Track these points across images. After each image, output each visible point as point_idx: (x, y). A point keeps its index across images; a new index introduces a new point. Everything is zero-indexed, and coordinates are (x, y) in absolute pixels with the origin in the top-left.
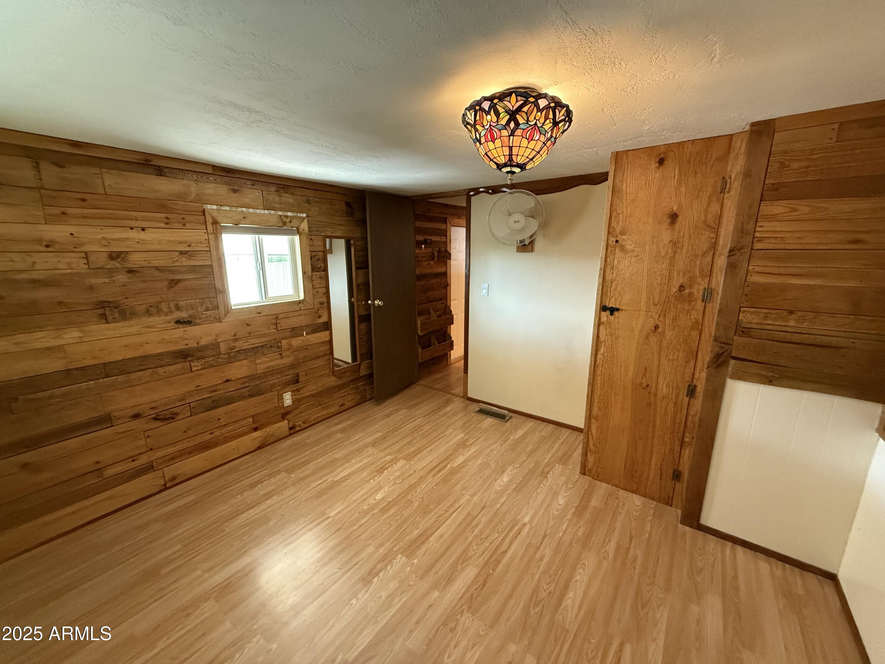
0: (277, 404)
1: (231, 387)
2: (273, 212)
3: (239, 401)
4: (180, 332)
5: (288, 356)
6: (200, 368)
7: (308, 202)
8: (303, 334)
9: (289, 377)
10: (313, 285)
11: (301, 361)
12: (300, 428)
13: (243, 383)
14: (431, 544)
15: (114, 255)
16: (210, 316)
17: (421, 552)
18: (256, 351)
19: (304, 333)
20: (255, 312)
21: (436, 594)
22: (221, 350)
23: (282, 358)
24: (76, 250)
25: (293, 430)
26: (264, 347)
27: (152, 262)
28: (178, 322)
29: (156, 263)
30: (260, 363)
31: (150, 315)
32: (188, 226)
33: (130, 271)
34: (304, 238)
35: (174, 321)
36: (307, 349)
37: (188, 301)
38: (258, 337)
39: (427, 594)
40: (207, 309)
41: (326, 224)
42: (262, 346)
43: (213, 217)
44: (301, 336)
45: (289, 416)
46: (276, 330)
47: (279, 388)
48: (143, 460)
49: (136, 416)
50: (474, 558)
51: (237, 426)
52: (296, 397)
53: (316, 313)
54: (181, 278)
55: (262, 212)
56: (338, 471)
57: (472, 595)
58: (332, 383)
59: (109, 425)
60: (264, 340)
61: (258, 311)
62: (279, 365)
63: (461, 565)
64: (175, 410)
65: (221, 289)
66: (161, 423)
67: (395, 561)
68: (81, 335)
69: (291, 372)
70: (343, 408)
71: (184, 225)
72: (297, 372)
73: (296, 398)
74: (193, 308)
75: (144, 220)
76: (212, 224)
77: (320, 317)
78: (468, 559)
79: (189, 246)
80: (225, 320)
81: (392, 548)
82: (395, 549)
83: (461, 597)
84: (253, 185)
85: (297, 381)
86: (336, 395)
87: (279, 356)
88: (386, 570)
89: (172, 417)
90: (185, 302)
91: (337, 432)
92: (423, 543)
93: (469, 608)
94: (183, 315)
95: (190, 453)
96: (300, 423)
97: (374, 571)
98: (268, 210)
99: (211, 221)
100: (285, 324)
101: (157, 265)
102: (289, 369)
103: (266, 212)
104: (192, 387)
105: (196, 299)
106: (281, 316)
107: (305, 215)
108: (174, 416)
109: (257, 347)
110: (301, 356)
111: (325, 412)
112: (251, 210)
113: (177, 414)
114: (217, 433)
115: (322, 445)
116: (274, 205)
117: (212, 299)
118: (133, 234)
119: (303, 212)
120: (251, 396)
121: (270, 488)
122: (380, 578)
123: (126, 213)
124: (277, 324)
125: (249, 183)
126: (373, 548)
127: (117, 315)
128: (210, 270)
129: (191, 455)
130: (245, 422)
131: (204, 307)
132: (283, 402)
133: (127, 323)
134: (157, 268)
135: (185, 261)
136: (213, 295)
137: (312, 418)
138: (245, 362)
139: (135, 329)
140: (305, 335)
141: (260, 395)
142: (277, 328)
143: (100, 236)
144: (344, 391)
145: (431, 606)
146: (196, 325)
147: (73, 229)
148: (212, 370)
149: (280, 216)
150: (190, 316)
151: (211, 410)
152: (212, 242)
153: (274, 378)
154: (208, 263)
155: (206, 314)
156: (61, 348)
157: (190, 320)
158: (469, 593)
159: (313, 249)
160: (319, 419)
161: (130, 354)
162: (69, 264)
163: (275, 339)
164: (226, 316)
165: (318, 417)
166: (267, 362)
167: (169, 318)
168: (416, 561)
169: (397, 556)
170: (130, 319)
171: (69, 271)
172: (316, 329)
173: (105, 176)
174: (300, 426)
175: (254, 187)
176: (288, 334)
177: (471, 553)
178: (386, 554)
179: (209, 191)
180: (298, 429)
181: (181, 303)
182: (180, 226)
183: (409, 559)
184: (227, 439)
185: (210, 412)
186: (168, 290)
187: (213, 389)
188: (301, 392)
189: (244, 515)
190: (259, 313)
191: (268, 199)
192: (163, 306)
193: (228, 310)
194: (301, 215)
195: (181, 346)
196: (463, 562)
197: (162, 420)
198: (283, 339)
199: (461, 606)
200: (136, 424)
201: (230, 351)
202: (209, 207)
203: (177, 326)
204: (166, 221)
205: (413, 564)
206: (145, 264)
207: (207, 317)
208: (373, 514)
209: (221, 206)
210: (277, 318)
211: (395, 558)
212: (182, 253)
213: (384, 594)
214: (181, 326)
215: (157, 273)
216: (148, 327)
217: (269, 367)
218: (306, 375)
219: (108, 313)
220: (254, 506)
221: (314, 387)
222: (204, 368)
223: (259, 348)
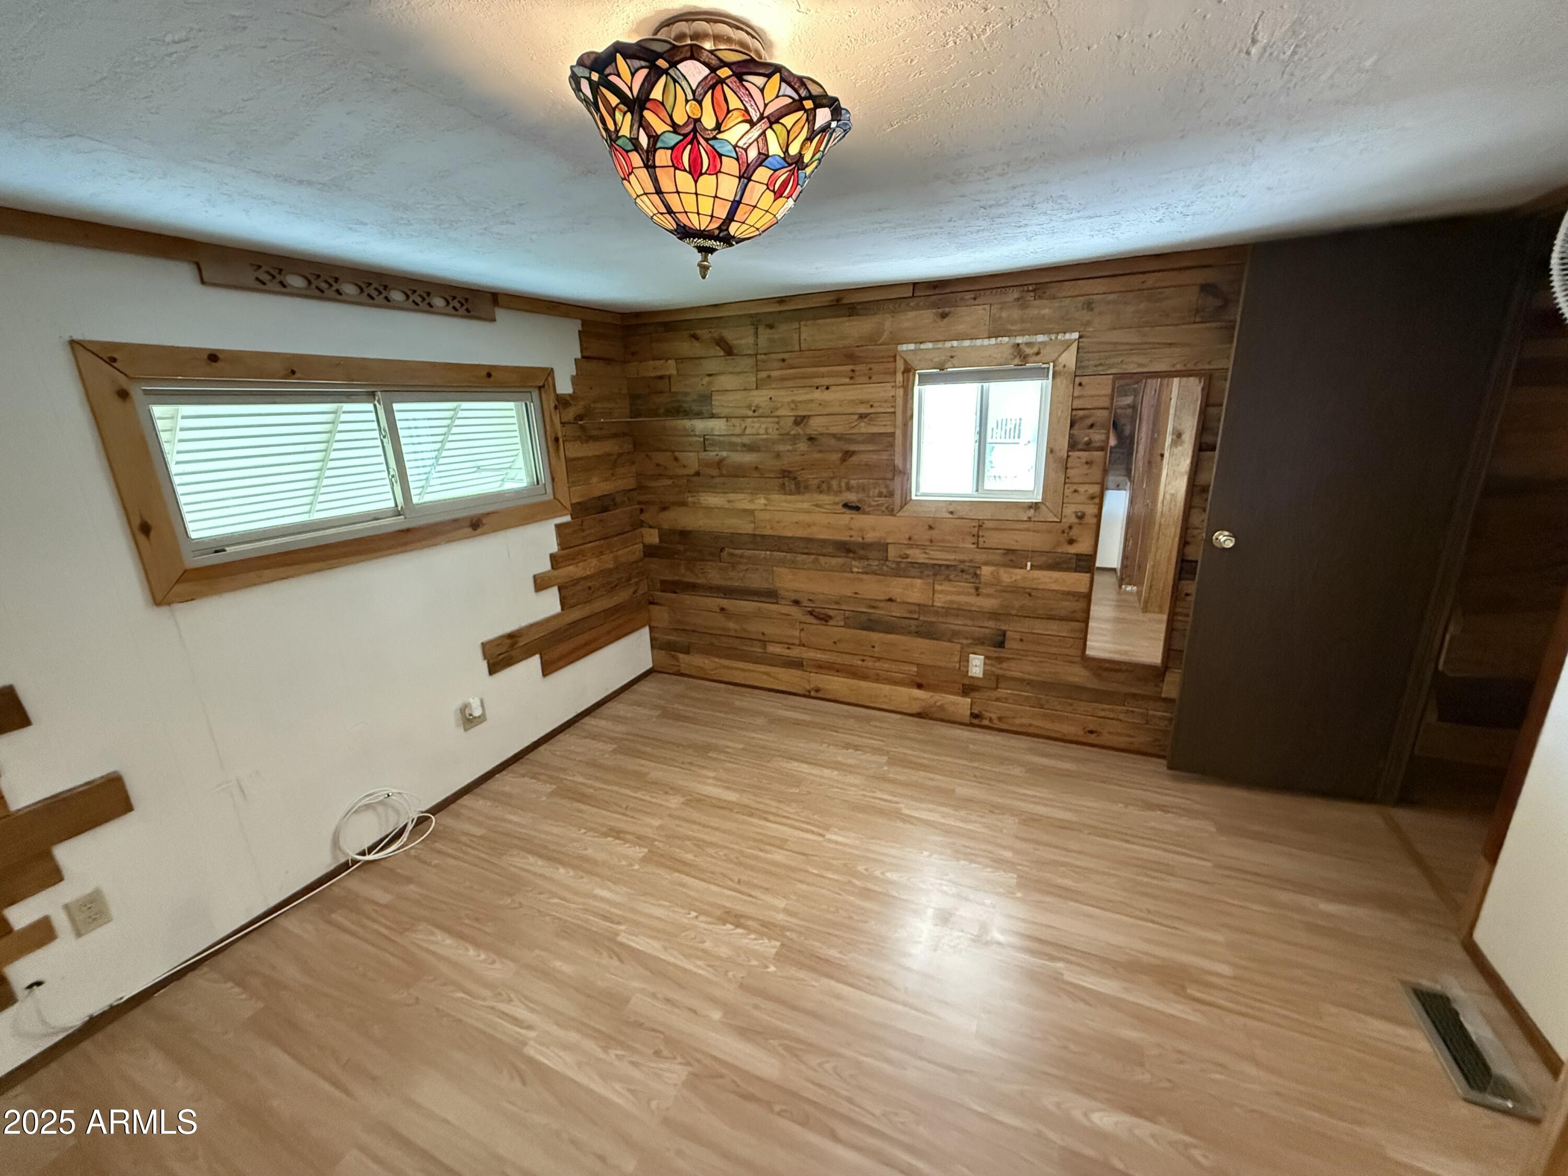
0: (957, 665)
1: (896, 611)
2: (1006, 339)
3: (903, 634)
4: (847, 517)
5: (988, 596)
6: (860, 570)
7: (1089, 306)
8: (1026, 565)
9: (988, 631)
10: (1066, 477)
11: (1014, 612)
12: (990, 725)
13: (911, 612)
14: (814, 983)
15: (799, 419)
16: (882, 505)
17: (793, 971)
18: (937, 571)
19: (1029, 564)
20: (944, 510)
21: (717, 1015)
22: (889, 555)
23: (978, 595)
24: (773, 414)
25: (976, 721)
26: (952, 569)
27: (830, 428)
28: (846, 506)
29: (834, 430)
30: (941, 592)
31: (821, 492)
32: (874, 378)
33: (811, 439)
34: (1063, 382)
35: (842, 503)
36: (1030, 595)
37: (860, 481)
38: (945, 549)
39: (713, 1000)
40: (880, 495)
41: (1126, 347)
42: (948, 567)
43: (905, 361)
44: (1021, 568)
45: (976, 695)
46: (975, 546)
47: (965, 641)
48: (796, 652)
49: (796, 603)
50: (803, 1067)
51: (894, 667)
52: (993, 669)
53: (1063, 532)
54: (857, 449)
55: (986, 342)
56: (923, 805)
57: (721, 1076)
58: (1077, 679)
59: (775, 601)
60: (952, 557)
61: (951, 510)
62: (972, 605)
63: (780, 1045)
64: (831, 613)
65: (901, 468)
66: (814, 621)
67: (766, 941)
68: (766, 502)
69: (991, 624)
70: (1092, 738)
71: (870, 378)
72: (1003, 628)
73: (993, 672)
74: (864, 490)
75: (830, 375)
76: (903, 373)
77: (1071, 542)
78: (796, 1056)
79: (872, 406)
80: (900, 514)
81: (789, 930)
82: (788, 934)
83: (715, 1058)
84: (975, 299)
85: (1001, 645)
86: (1083, 706)
87: (973, 591)
88: (748, 934)
89: (825, 619)
90: (856, 481)
91: (1021, 764)
92: (812, 969)
93: (695, 1075)
94: (852, 497)
95: (838, 671)
96: (994, 716)
97: (742, 920)
98: (997, 337)
99: (902, 369)
100: (992, 539)
101: (834, 432)
102: (989, 619)
103: (993, 341)
104: (848, 592)
105: (869, 479)
106: (988, 524)
107: (1076, 335)
108: (827, 619)
109: (940, 565)
110: (1017, 604)
111: (1049, 725)
112: (967, 343)
113: (831, 617)
114: (869, 663)
115: (976, 764)
116: (1009, 327)
117: (888, 482)
118: (817, 395)
119: (1072, 331)
120: (918, 634)
121: (851, 761)
122: (732, 932)
123: (814, 369)
124: (978, 536)
125: (969, 296)
126: (783, 905)
127: (793, 487)
128: (890, 439)
129: (838, 674)
130: (906, 668)
131: (877, 491)
132: (968, 667)
133: (799, 497)
134: (834, 436)
135: (865, 428)
136: (890, 475)
137: (1017, 721)
138: (918, 582)
139: (806, 506)
140: (1029, 568)
141: (934, 639)
142: (978, 543)
143: (790, 399)
144: (1105, 706)
145: (695, 1012)
146: (865, 513)
147: (772, 393)
148: (875, 578)
149: (1018, 345)
150: (859, 501)
151: (863, 629)
152: (900, 402)
153: (959, 622)
154: (889, 430)
155: (878, 501)
156: (752, 512)
157: (860, 506)
158: (724, 1071)
159: (1078, 404)
160: (1031, 730)
161: (800, 533)
162: (766, 429)
163: (971, 561)
164: (902, 508)
165: (1031, 725)
166: (953, 593)
167: (837, 499)
168: (772, 969)
169: (776, 939)
170: (803, 494)
171: (765, 436)
172: (1058, 564)
173: (803, 329)
174: (991, 720)
175: (977, 302)
176: (997, 557)
177: (814, 1060)
178: (775, 926)
179: (907, 324)
180: (986, 722)
181: (852, 482)
182: (865, 379)
183: (774, 959)
184: (878, 679)
185: (865, 633)
186: (841, 464)
187: (874, 604)
188: (1005, 665)
189: (796, 764)
190: (952, 513)
191: (1000, 317)
192: (834, 483)
193: (906, 500)
194: (1068, 336)
195: (843, 537)
196: (787, 1048)
197: (816, 617)
198: (986, 563)
199: (698, 1061)
200: (794, 611)
201: (899, 560)
202: (904, 347)
203: (844, 510)
204: (851, 374)
205: (767, 967)
206: (824, 430)
207: (878, 505)
208: (850, 882)
209: (921, 343)
210: (980, 526)
211: (770, 938)
212: (862, 416)
213: (708, 945)
214: (849, 511)
215: (833, 442)
216: (817, 505)
217: (952, 602)
218: (1021, 640)
219: (787, 483)
220: (812, 763)
221: (1031, 669)
222: (866, 573)
223: (943, 568)
